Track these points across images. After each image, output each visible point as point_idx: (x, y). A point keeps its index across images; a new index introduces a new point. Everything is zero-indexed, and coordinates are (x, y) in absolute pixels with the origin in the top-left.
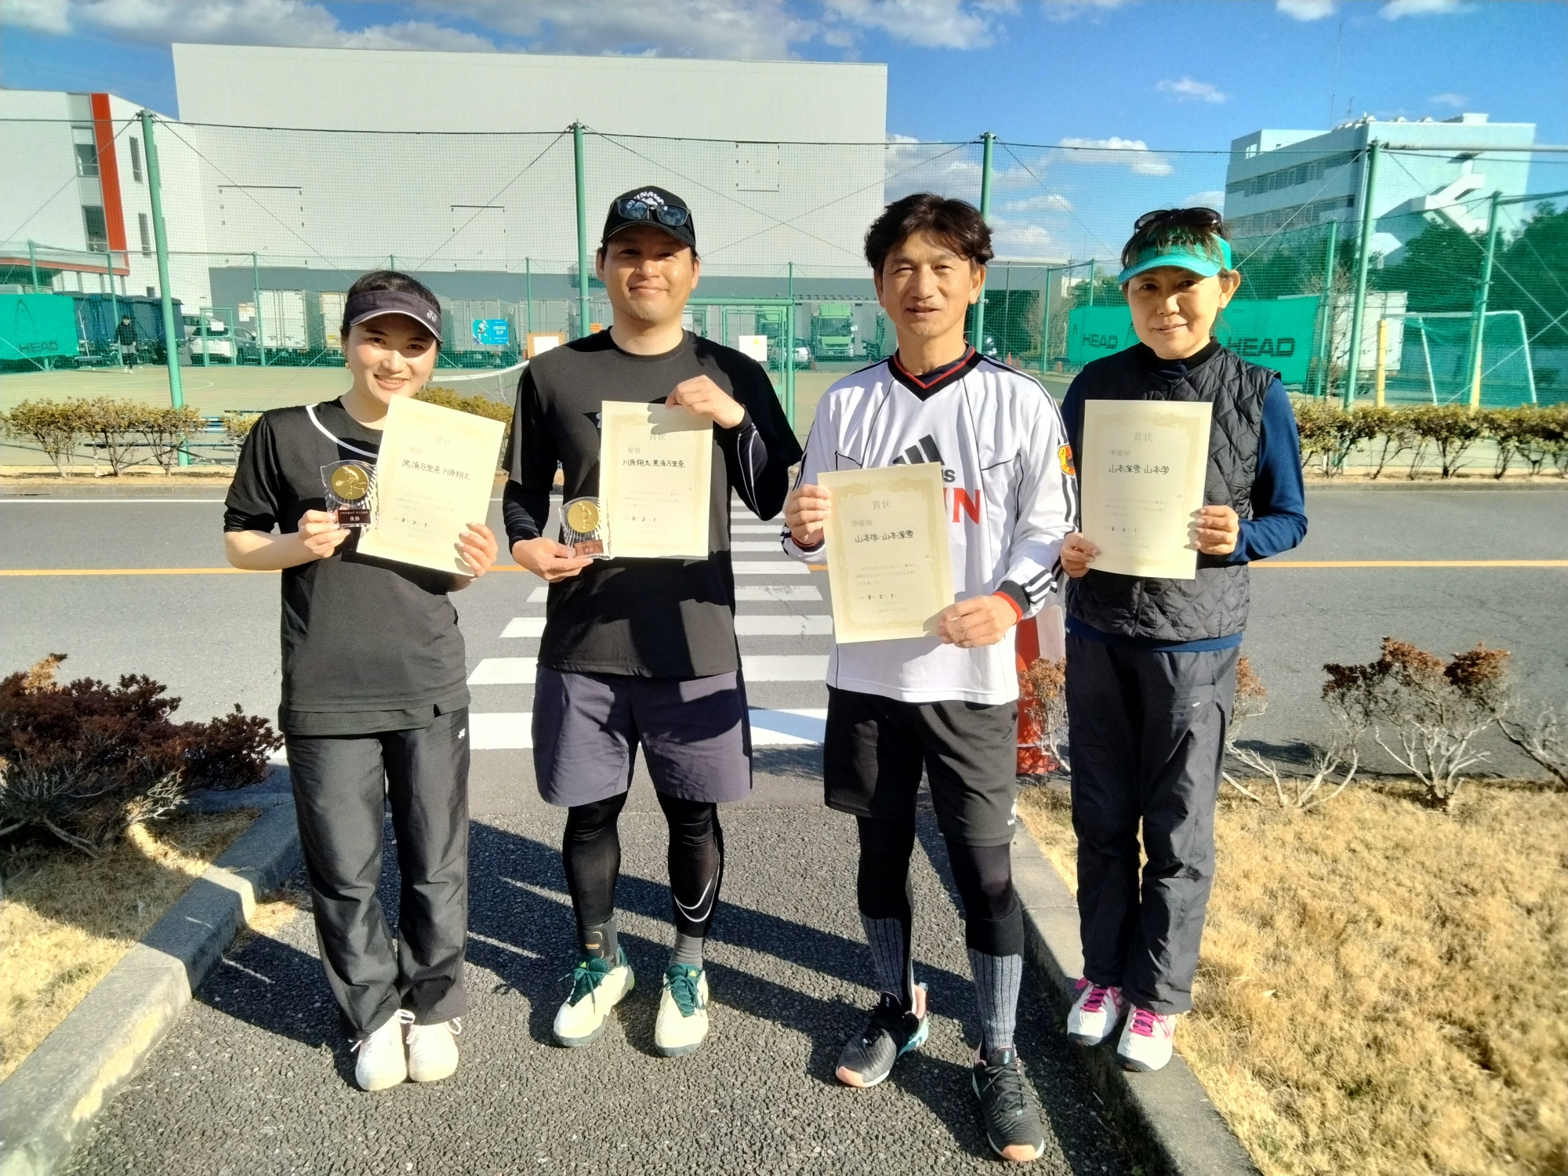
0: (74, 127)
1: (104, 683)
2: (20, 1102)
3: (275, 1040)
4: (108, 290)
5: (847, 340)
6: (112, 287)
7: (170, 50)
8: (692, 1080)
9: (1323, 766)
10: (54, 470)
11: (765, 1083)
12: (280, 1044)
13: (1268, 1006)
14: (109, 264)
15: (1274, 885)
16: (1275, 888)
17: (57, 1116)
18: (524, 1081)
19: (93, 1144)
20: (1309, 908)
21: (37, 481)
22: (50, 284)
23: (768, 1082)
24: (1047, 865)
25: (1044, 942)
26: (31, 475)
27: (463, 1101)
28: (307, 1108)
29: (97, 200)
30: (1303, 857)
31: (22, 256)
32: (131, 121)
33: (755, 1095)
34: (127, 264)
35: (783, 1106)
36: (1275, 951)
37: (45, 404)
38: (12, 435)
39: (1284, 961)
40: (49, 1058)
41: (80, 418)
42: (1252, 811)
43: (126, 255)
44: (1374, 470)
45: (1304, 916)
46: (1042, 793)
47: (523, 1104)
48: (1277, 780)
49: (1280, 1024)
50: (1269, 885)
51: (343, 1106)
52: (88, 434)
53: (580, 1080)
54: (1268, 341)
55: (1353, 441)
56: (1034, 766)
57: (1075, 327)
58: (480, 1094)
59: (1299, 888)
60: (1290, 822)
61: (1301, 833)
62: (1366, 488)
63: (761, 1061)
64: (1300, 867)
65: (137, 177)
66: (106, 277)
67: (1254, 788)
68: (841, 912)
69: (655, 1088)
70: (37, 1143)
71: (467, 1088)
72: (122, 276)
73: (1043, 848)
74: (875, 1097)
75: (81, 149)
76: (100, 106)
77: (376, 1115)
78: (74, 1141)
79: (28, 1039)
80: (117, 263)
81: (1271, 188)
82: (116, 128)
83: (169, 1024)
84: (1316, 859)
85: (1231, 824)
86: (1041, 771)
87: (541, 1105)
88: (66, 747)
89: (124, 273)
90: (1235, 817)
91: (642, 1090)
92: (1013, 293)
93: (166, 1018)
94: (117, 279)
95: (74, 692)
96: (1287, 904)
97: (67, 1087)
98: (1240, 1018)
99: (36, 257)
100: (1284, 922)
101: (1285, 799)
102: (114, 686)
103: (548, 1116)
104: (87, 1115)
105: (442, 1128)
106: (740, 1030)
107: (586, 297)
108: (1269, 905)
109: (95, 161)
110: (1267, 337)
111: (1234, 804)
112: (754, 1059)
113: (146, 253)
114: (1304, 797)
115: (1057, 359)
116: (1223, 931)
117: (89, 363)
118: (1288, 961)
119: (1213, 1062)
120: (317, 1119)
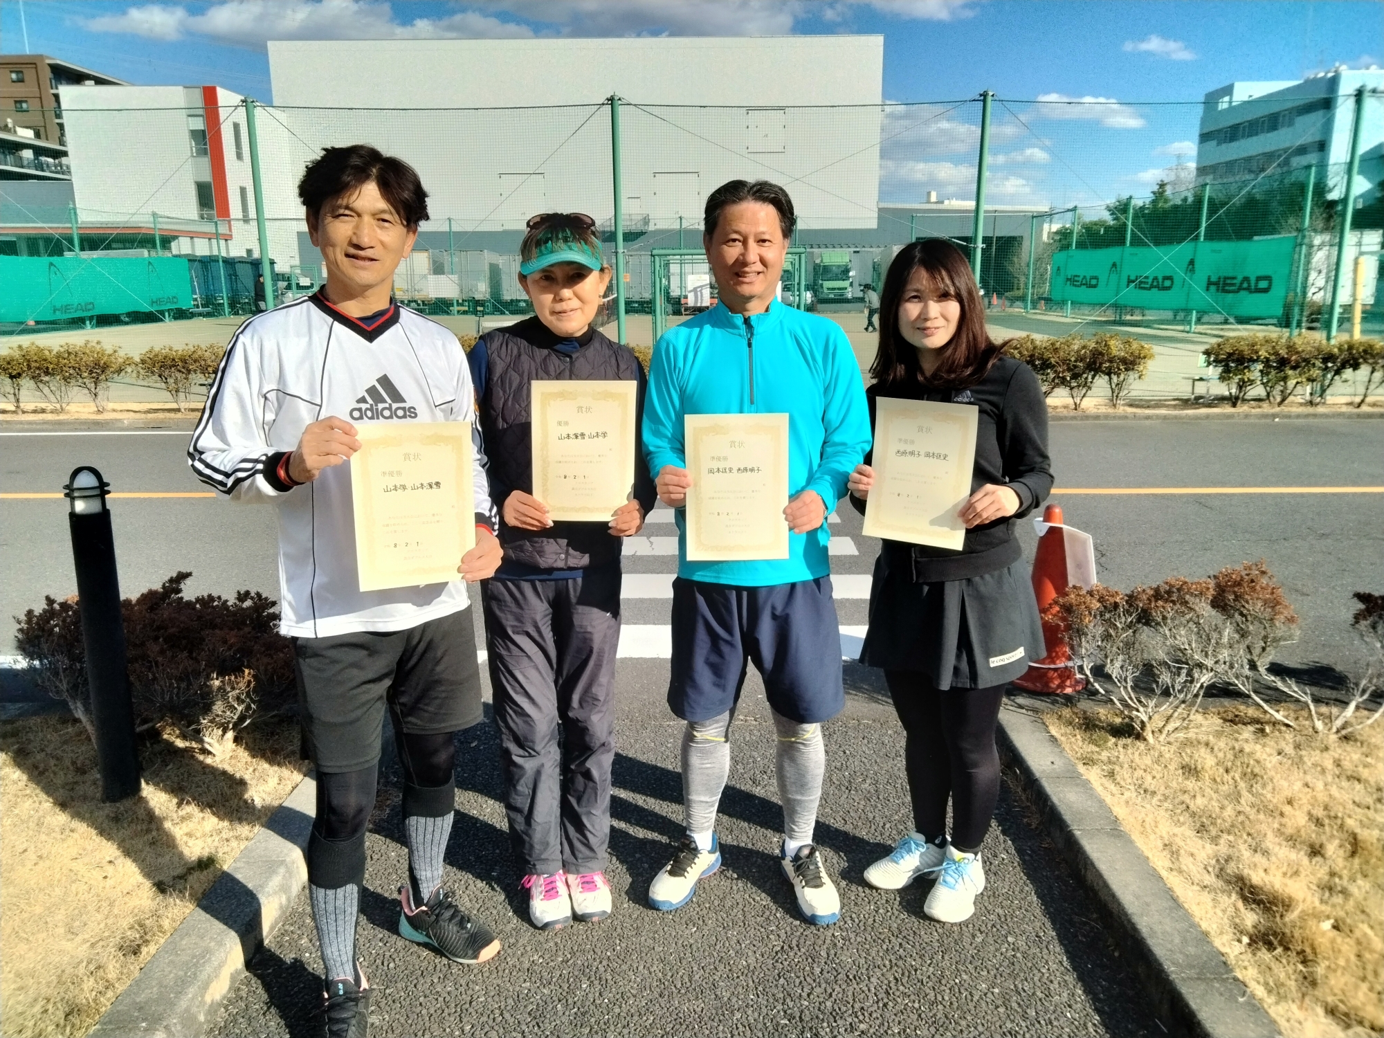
0: (189, 116)
1: (223, 598)
2: (160, 985)
3: (377, 931)
4: (215, 253)
5: (846, 284)
6: (219, 249)
7: (265, 47)
8: (760, 988)
9: (1357, 693)
10: (174, 406)
11: (831, 995)
12: (381, 936)
13: (1333, 941)
14: (217, 230)
15: (1319, 812)
16: (1320, 816)
17: (193, 999)
18: (604, 982)
19: (223, 1024)
20: (1359, 837)
21: (161, 415)
22: (169, 249)
23: (834, 994)
24: (1086, 785)
25: (1092, 864)
26: (156, 411)
27: (549, 1000)
28: (408, 999)
29: (207, 177)
30: (1345, 784)
31: (148, 225)
32: (236, 107)
33: (822, 1008)
34: (230, 230)
35: (850, 1020)
36: (1329, 881)
37: (167, 350)
38: (141, 377)
39: (1341, 892)
40: (184, 942)
41: (195, 362)
42: (1287, 736)
43: (229, 222)
44: (1358, 399)
45: (1355, 846)
46: (1074, 713)
47: (604, 1005)
48: (1312, 707)
49: (1348, 961)
50: (1314, 812)
51: (441, 999)
52: (202, 376)
53: (655, 984)
54: (1246, 279)
55: (1338, 372)
56: (1062, 686)
57: (1059, 269)
58: (564, 994)
59: (1346, 817)
60: (1327, 749)
61: (1339, 760)
62: (1350, 416)
63: (825, 972)
64: (1344, 795)
65: (239, 156)
66: (214, 242)
67: (1286, 713)
68: (888, 826)
69: (726, 995)
70: (175, 1024)
71: (552, 987)
72: (226, 240)
73: (1081, 769)
74: (939, 1015)
75: (194, 134)
76: (210, 96)
77: (470, 1010)
78: (208, 1022)
79: (166, 924)
80: (223, 229)
81: (1243, 137)
82: (223, 113)
83: (284, 912)
84: (1358, 787)
85: (1268, 749)
86: (1069, 691)
87: (620, 1007)
88: (192, 659)
89: (228, 238)
90: (1270, 742)
91: (713, 996)
92: (999, 239)
93: (281, 907)
94: (222, 242)
95: (198, 606)
96: (1335, 833)
97: (201, 971)
98: (1303, 951)
99: (159, 226)
100: (1334, 850)
101: (1319, 725)
102: (232, 600)
103: (628, 1018)
104: (218, 997)
105: (531, 1025)
106: (802, 941)
107: (621, 250)
108: (1317, 834)
109: (205, 144)
110: (1246, 274)
111: (1268, 729)
112: (817, 971)
113: (246, 220)
114: (1338, 723)
115: (1040, 299)
116: (1273, 859)
117: (200, 315)
118: (1344, 892)
119: (1281, 998)
120: (418, 1010)
